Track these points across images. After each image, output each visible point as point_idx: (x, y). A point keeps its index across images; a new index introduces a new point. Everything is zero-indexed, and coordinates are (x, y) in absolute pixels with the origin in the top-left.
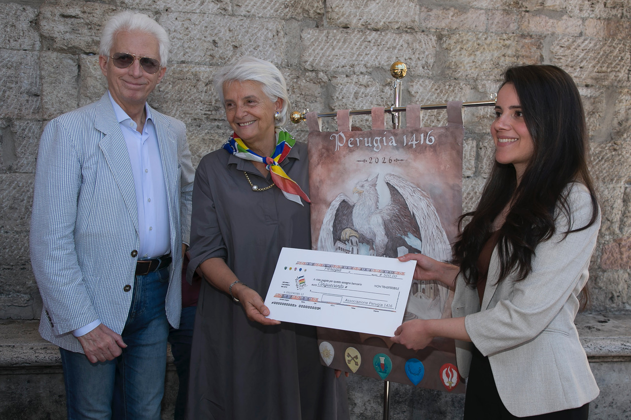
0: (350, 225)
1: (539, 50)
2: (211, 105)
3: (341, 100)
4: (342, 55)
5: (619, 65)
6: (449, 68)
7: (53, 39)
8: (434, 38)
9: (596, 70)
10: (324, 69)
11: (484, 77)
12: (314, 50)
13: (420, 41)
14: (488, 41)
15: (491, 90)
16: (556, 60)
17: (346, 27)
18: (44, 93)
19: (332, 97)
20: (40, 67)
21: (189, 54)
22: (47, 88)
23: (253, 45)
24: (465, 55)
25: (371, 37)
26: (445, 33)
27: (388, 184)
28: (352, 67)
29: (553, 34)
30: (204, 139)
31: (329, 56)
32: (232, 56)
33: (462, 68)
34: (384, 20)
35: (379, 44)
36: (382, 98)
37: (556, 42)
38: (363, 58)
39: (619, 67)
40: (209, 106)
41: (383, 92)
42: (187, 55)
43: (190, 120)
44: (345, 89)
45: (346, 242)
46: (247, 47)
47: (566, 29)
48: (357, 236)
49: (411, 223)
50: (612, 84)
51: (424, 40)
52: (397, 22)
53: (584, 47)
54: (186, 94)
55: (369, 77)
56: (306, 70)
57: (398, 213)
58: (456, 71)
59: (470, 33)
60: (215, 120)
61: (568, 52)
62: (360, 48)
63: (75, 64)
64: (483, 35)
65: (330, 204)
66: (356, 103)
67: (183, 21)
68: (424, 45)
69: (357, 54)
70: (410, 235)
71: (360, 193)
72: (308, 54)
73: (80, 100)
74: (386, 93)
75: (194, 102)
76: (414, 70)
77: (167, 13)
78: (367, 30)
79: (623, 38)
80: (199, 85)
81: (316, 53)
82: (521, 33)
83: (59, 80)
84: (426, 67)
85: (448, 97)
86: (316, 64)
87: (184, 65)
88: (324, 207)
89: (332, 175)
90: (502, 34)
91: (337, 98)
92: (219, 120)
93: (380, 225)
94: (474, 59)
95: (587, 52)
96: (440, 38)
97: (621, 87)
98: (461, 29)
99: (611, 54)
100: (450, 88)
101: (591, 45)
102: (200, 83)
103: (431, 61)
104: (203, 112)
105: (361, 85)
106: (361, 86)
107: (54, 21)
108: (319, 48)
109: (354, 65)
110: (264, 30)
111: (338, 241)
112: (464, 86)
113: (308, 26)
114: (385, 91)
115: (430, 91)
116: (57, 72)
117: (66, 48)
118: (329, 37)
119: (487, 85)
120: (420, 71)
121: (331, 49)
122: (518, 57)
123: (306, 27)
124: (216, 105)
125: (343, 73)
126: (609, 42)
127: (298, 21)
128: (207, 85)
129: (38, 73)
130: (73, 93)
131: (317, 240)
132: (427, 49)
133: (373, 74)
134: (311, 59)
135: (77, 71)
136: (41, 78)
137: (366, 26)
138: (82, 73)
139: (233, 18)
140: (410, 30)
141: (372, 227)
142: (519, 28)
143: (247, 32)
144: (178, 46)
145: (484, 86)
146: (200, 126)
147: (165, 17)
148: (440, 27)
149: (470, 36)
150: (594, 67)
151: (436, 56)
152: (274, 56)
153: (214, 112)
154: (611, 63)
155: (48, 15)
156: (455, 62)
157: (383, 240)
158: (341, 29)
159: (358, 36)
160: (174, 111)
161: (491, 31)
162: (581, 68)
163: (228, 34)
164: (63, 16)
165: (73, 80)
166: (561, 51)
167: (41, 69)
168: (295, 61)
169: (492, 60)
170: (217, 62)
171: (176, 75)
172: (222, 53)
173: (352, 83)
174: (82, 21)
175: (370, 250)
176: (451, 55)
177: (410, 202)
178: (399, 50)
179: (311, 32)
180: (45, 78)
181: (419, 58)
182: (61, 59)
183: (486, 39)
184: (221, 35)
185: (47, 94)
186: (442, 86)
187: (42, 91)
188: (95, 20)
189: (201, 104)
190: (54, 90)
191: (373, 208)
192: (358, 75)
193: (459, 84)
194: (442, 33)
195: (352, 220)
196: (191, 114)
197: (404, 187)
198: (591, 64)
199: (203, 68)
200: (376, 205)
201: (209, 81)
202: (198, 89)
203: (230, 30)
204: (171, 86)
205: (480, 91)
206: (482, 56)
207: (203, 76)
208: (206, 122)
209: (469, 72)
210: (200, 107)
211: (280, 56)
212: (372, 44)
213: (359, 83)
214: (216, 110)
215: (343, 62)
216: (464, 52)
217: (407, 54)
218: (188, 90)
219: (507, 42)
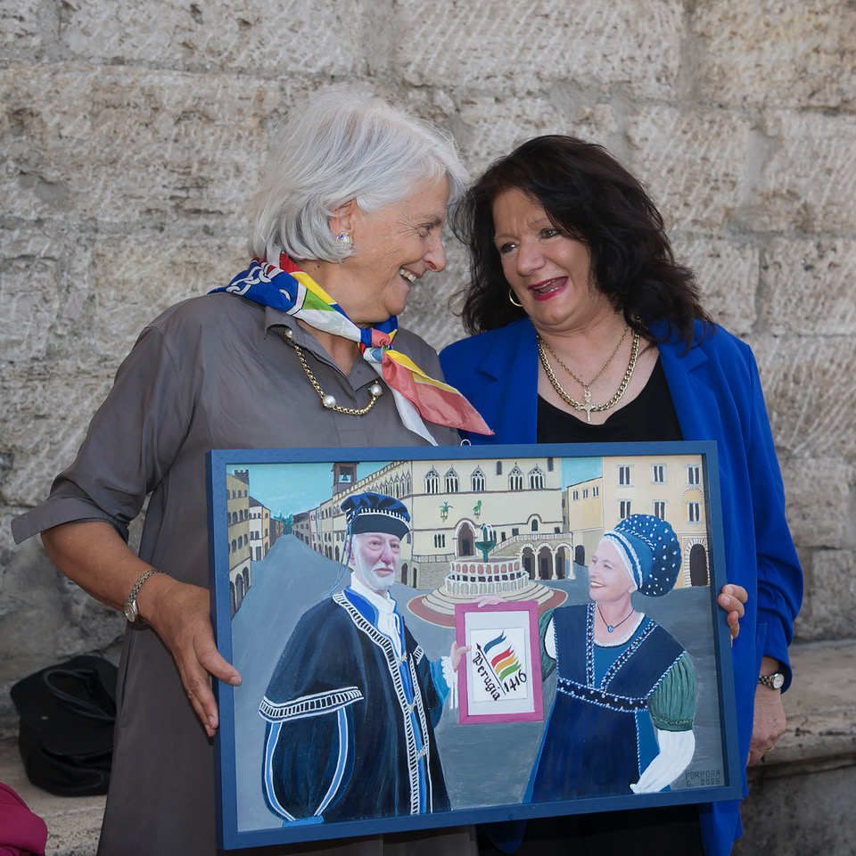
2: (189, 173)
4: (487, 50)
6: (708, 80)
8: (679, 9)
10: (448, 82)
13: (653, 18)
14: (786, 17)
15: (792, 133)
21: (134, 41)
23: (287, 21)
24: (740, 50)
28: (508, 78)
30: (173, 263)
31: (459, 50)
32: (238, 48)
33: (736, 80)
35: (567, 22)
38: (534, 56)
40: (184, 177)
42: (128, 42)
43: (137, 212)
44: (494, 132)
46: (273, 24)
51: (659, 14)
54: (129, 146)
55: (545, 102)
56: (407, 85)
58: (722, 89)
60: (197, 211)
62: (526, 31)
68: (659, 24)
69: (520, 45)
72: (411, 45)
75: (148, 166)
76: (641, 85)
80: (161, 122)
81: (430, 42)
84: (663, 80)
85: (708, 150)
86: (430, 70)
87: (121, 68)
91: (477, 154)
92: (207, 212)
94: (759, 58)
96: (690, 7)
100: (711, 127)
102: (162, 116)
103: (674, 64)
104: (169, 193)
105: (528, 122)
106: (527, 126)
108: (437, 30)
109: (512, 73)
112: (740, 122)
115: (672, 136)
119: (784, 121)
120: (652, 88)
121: (462, 33)
122: (842, 54)
124: (202, 174)
125: (488, 92)
128: (178, 121)
132: (665, 35)
133: (553, 95)
134: (418, 58)
144: (104, 16)
145: (778, 120)
146: (162, 230)
151: (682, 52)
152: (335, 48)
153: (193, 193)
156: (720, 67)
160: (99, 191)
168: (381, 63)
169: (793, 61)
170: (203, 62)
171: (100, 96)
172: (213, 39)
173: (509, 117)
176: (711, 50)
178: (609, 37)
181: (649, 58)
183: (782, 11)
186: (696, 124)
189: (164, 172)
192: (521, 99)
193: (729, 118)
196: (141, 197)
199: (169, 79)
201: (184, 112)
202: (156, 132)
204: (88, 123)
205: (769, 134)
206: (773, 52)
207: (168, 99)
208: (175, 217)
209: (749, 90)
210: (164, 178)
211: (348, 49)
212: (551, 23)
213: (525, 117)
214: (199, 187)
215: (490, 65)
216: (738, 42)
217: (625, 47)
218: (133, 134)
219: (824, 19)
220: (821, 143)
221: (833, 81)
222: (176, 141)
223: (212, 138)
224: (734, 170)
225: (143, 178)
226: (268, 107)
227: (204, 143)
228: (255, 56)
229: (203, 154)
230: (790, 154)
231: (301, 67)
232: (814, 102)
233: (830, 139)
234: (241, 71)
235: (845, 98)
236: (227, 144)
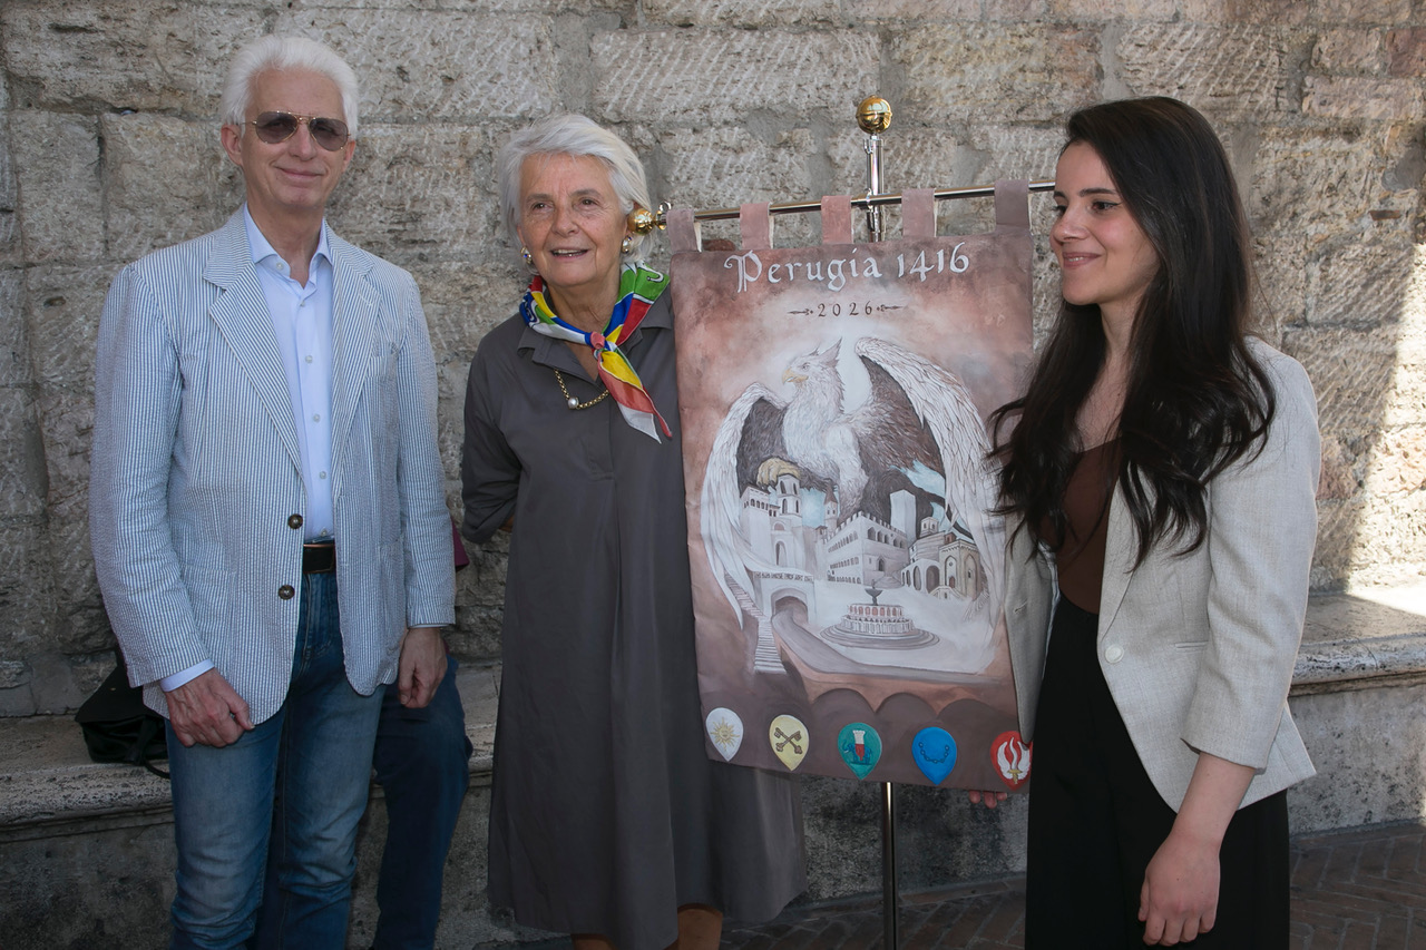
0: (778, 450)
1: (1093, 56)
2: (404, 210)
3: (685, 183)
4: (682, 87)
5: (1257, 78)
6: (909, 102)
7: (37, 82)
8: (875, 40)
9: (1210, 91)
10: (645, 117)
11: (983, 118)
12: (620, 78)
13: (847, 48)
14: (988, 41)
15: (999, 146)
16: (1129, 75)
17: (686, 25)
18: (25, 205)
19: (665, 177)
20: (10, 147)
22: (31, 194)
23: (486, 74)
24: (941, 74)
25: (742, 43)
26: (897, 27)
27: (863, 358)
28: (704, 111)
29: (1120, 19)
31: (654, 89)
32: (442, 100)
33: (938, 101)
34: (767, 6)
35: (759, 58)
36: (773, 174)
37: (1127, 36)
38: (728, 90)
39: (1257, 82)
40: (399, 213)
41: (775, 161)
44: (693, 159)
45: (770, 489)
46: (474, 78)
47: (1146, 7)
48: (796, 473)
49: (919, 441)
50: (1246, 120)
51: (853, 45)
52: (795, 9)
53: (1184, 44)
54: (347, 190)
55: (742, 130)
57: (889, 421)
58: (924, 109)
59: (950, 26)
60: (414, 242)
61: (1152, 56)
62: (720, 69)
63: (92, 135)
64: (976, 28)
65: (730, 407)
66: (719, 188)
67: (329, 27)
68: (854, 55)
69: (714, 81)
70: (919, 466)
71: (799, 382)
72: (607, 87)
73: (108, 217)
74: (781, 163)
75: (365, 206)
76: (838, 109)
77: (291, 11)
78: (731, 30)
79: (1263, 22)
80: (375, 167)
81: (625, 84)
82: (1053, 21)
83: (57, 173)
85: (912, 164)
86: (627, 108)
88: (714, 414)
89: (732, 345)
90: (1016, 24)
91: (677, 179)
92: (422, 242)
93: (848, 448)
94: (961, 80)
95: (1190, 55)
96: (887, 38)
97: (1264, 124)
98: (930, 17)
99: (1240, 57)
100: (913, 145)
101: (1199, 39)
102: (376, 162)
103: (870, 89)
104: (386, 227)
105: (725, 148)
106: (726, 152)
107: (38, 40)
108: (632, 73)
109: (708, 107)
110: (509, 39)
111: (749, 488)
112: (944, 138)
113: (604, 27)
114: (779, 159)
116: (52, 155)
117: (69, 100)
118: (652, 48)
119: (991, 135)
120: (849, 112)
121: (656, 74)
122: (1051, 72)
123: (600, 30)
124: (414, 210)
125: (686, 124)
126: (1234, 30)
127: (582, 16)
128: (390, 166)
129: (7, 159)
130: (91, 202)
131: (699, 487)
132: (861, 64)
133: (750, 123)
134: (615, 98)
135: (96, 152)
136: (17, 171)
137: (729, 20)
138: (109, 155)
139: (439, 16)
140: (824, 24)
141: (831, 452)
142: (1049, 10)
143: (472, 45)
145: (984, 136)
147: (288, 20)
148: (887, 16)
149: (950, 32)
150: (1208, 84)
151: (880, 78)
152: (533, 94)
153: (409, 226)
154: (1241, 76)
155: (23, 27)
156: (921, 90)
157: (856, 480)
158: (676, 30)
159: (714, 43)
161: (992, 19)
162: (1180, 88)
163: (431, 52)
164: (58, 29)
165: (89, 173)
166: (1137, 55)
167: (13, 151)
168: (579, 104)
169: (997, 80)
170: (411, 114)
172: (419, 95)
173: (707, 145)
174: (103, 37)
175: (826, 502)
176: (912, 75)
177: (917, 396)
178: (802, 69)
179: (612, 39)
180: (24, 171)
181: (845, 84)
182: (58, 126)
183: (982, 36)
184: (414, 54)
185: (32, 206)
186: (898, 142)
187: (19, 200)
188: (133, 35)
189: (380, 210)
190: (48, 196)
191: (831, 411)
192: (718, 128)
193: (934, 135)
194: (892, 28)
195: (782, 439)
196: (360, 232)
197: (902, 366)
198: (1201, 80)
199: (379, 131)
200: (839, 405)
201: (395, 158)
202: (371, 176)
203: (434, 44)
205: (977, 148)
206: (976, 73)
207: (380, 148)
208: (393, 248)
209: (953, 109)
210: (379, 215)
211: (547, 95)
212: (744, 60)
213: (723, 144)
214: (414, 221)
215: (686, 101)
216: (938, 66)
217: (820, 76)
218: (350, 179)
219: (1028, 42)
220: (1032, 155)
221: (1042, 97)
222: (389, 183)
223: (422, 179)
224: (940, 182)
225: (362, 216)
226: (472, 150)
227: (414, 183)
228: (458, 106)
229: (415, 193)
230: (1000, 165)
231: (502, 113)
232: (1023, 117)
233: (1042, 150)
234: (445, 120)
235: (1056, 112)
236: (436, 183)
